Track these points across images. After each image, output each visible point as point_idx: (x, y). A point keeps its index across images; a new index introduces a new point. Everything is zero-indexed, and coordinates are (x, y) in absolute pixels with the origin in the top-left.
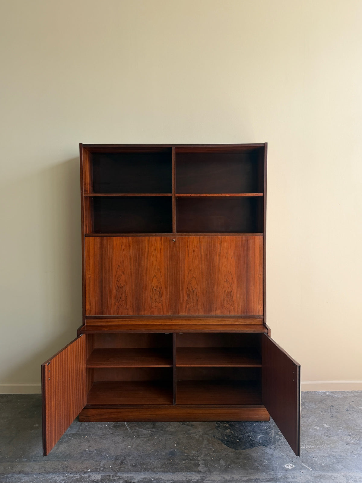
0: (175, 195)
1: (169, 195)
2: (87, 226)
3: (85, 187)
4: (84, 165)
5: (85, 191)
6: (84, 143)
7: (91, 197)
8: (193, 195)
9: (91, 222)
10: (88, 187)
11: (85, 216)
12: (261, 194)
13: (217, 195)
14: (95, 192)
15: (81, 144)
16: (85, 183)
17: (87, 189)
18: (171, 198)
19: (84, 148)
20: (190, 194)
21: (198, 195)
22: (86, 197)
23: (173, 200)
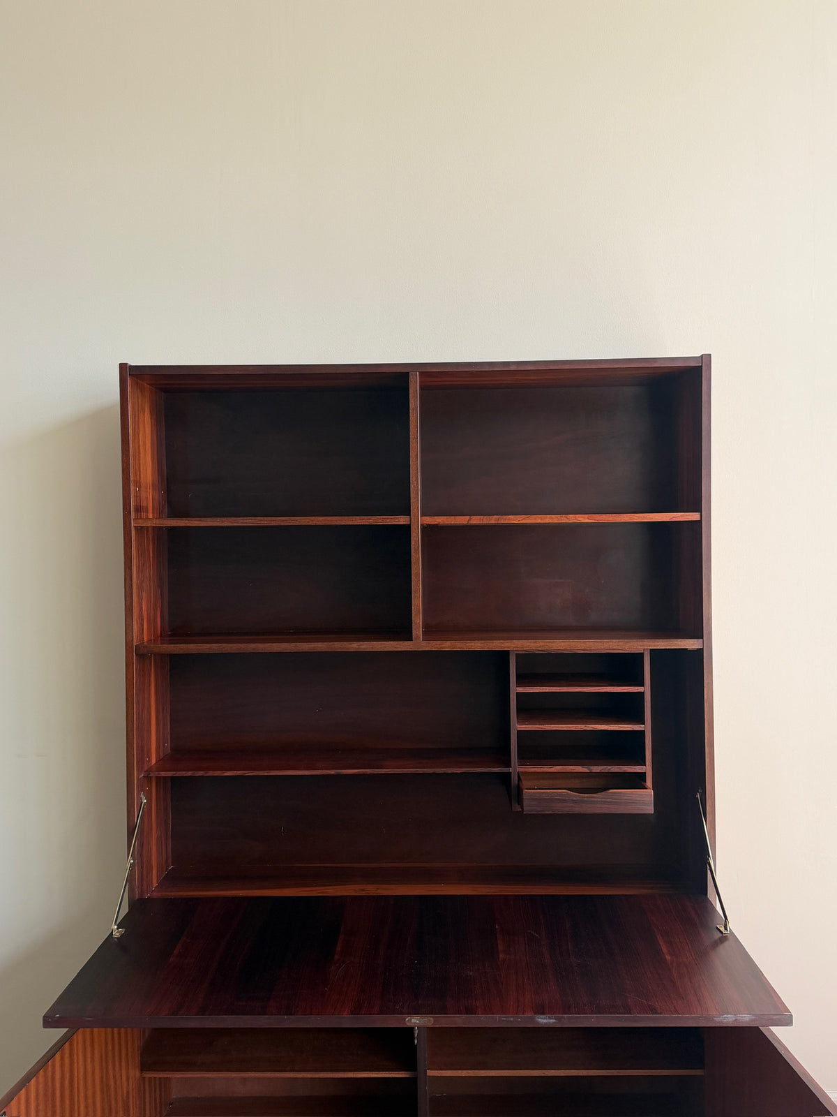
0: (418, 520)
1: (401, 520)
2: (143, 620)
3: (136, 497)
4: (134, 430)
5: (138, 509)
6: (134, 362)
7: (157, 530)
8: (476, 520)
9: (159, 604)
10: (149, 496)
11: (138, 588)
12: (693, 516)
13: (550, 518)
14: (174, 514)
15: (123, 367)
16: (138, 483)
17: (144, 504)
18: (407, 528)
19: (132, 376)
20: (468, 517)
21: (492, 520)
22: (140, 530)
23: (413, 535)
